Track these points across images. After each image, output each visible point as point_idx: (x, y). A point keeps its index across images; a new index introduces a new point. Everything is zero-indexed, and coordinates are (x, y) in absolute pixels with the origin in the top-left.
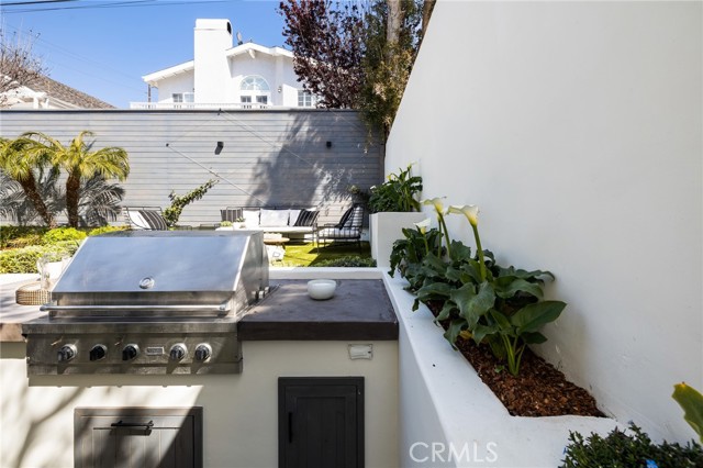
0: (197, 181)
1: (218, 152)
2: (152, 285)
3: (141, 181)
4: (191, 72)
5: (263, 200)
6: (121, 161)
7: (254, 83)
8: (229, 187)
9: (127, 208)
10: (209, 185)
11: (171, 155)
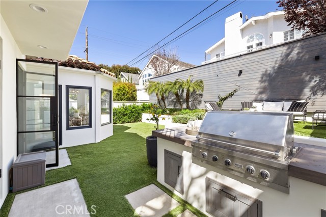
0: (229, 90)
1: (239, 75)
2: (235, 135)
3: (208, 92)
4: (223, 43)
5: (264, 96)
6: (201, 84)
7: (255, 37)
8: (245, 91)
9: (205, 102)
10: (235, 91)
11: (219, 80)
